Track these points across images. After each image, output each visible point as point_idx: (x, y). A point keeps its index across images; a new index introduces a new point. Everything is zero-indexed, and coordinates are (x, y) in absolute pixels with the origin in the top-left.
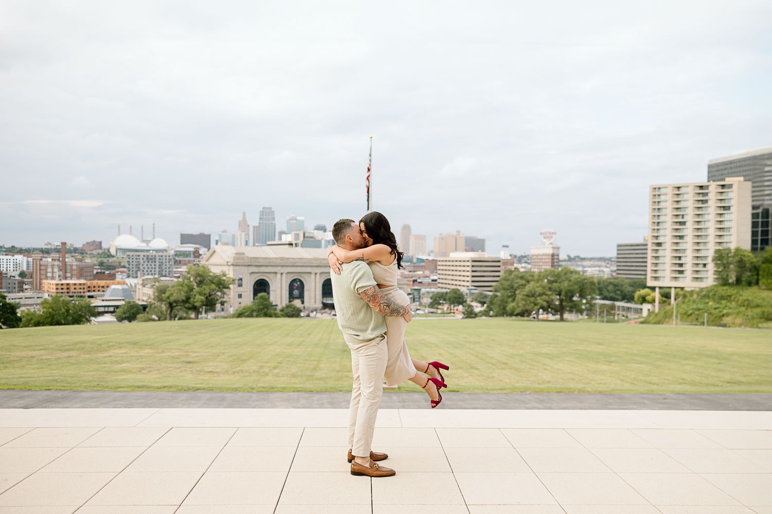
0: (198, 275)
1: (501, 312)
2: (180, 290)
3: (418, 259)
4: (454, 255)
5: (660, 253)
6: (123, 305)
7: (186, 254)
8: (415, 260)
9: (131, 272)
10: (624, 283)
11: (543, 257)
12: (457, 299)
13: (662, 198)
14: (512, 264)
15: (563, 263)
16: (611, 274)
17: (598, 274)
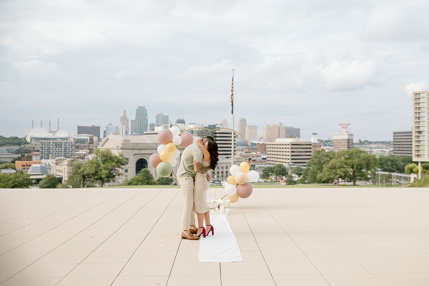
0: (104, 156)
1: (313, 180)
2: (91, 166)
3: (251, 143)
4: (278, 141)
5: (421, 138)
6: (45, 178)
7: (83, 141)
8: (249, 144)
9: (43, 155)
10: (398, 160)
11: (342, 141)
12: (282, 172)
13: (421, 100)
14: (320, 146)
15: (356, 146)
16: (390, 153)
17: (381, 154)
